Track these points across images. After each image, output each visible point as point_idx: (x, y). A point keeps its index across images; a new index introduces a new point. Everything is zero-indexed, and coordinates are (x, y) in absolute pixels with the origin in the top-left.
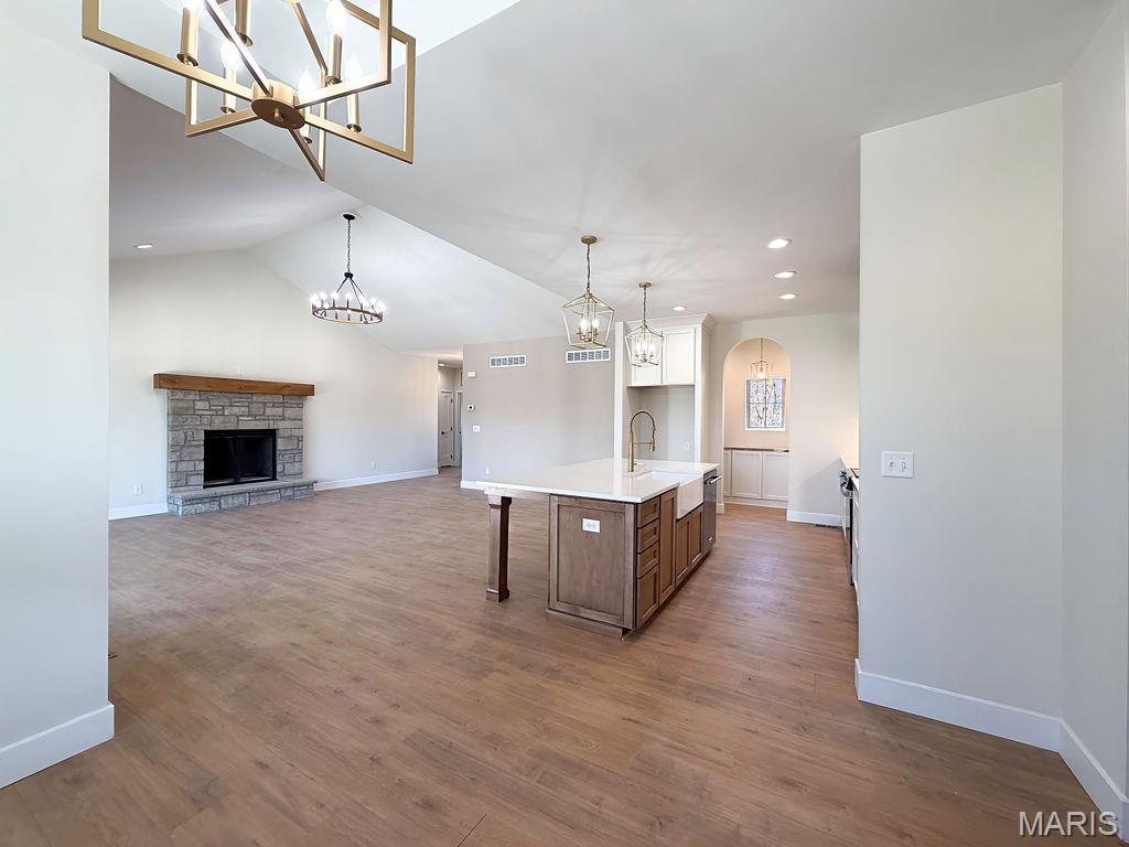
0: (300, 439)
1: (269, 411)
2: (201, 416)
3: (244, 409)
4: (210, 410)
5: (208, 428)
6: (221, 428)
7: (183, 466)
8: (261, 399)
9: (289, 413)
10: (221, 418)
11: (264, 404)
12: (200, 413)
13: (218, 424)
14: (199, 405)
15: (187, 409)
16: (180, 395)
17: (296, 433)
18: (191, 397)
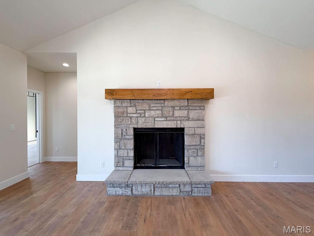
0: (202, 137)
1: (177, 113)
2: (131, 118)
3: (158, 112)
4: (136, 113)
5: (136, 126)
6: (144, 126)
7: (121, 153)
8: (171, 103)
9: (193, 114)
10: (143, 119)
11: (173, 107)
12: (131, 115)
13: (142, 124)
14: (130, 110)
15: (123, 112)
16: (119, 103)
17: (199, 131)
18: (126, 104)
